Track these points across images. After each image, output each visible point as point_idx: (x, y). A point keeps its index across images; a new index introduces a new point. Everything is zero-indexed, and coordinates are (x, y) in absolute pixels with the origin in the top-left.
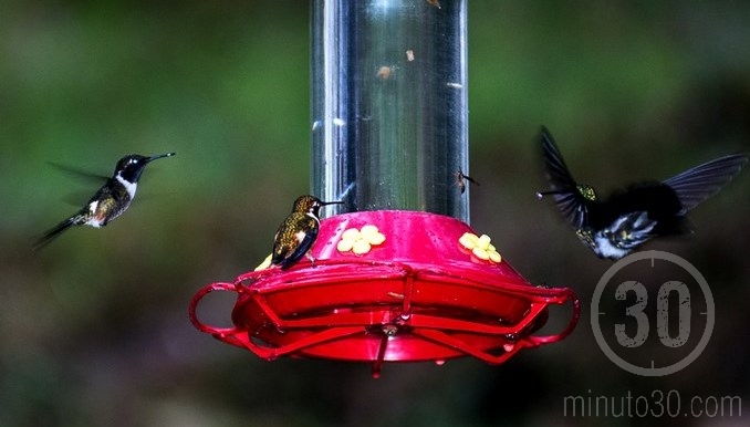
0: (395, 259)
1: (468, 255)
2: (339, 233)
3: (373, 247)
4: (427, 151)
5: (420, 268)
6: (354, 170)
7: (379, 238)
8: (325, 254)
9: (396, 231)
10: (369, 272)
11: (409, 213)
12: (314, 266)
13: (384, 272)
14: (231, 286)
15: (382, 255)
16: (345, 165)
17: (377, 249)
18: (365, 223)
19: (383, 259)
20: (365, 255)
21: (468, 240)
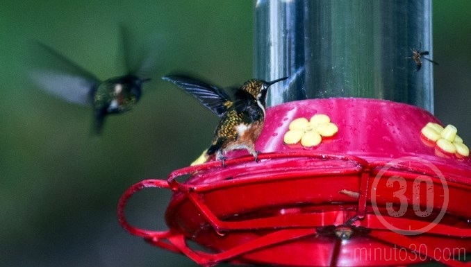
0: (350, 153)
1: (431, 149)
2: (285, 123)
3: (324, 138)
4: (385, 31)
5: (377, 162)
6: (303, 52)
7: (332, 129)
8: (270, 147)
9: (351, 121)
10: (319, 168)
11: (365, 101)
12: (258, 160)
13: (336, 167)
14: (164, 183)
15: (336, 148)
16: (293, 46)
17: (329, 142)
18: (315, 112)
19: (335, 152)
20: (315, 148)
21: (430, 131)
